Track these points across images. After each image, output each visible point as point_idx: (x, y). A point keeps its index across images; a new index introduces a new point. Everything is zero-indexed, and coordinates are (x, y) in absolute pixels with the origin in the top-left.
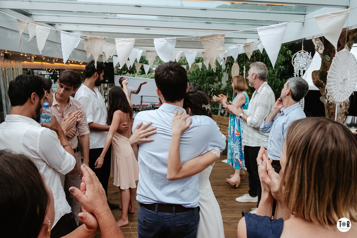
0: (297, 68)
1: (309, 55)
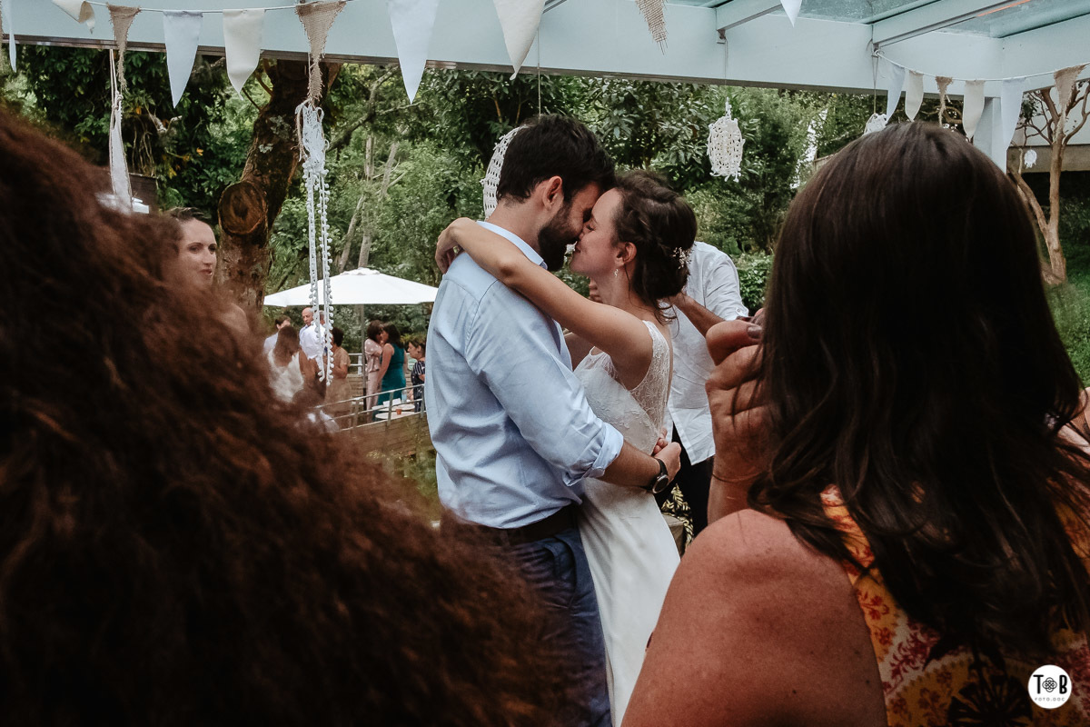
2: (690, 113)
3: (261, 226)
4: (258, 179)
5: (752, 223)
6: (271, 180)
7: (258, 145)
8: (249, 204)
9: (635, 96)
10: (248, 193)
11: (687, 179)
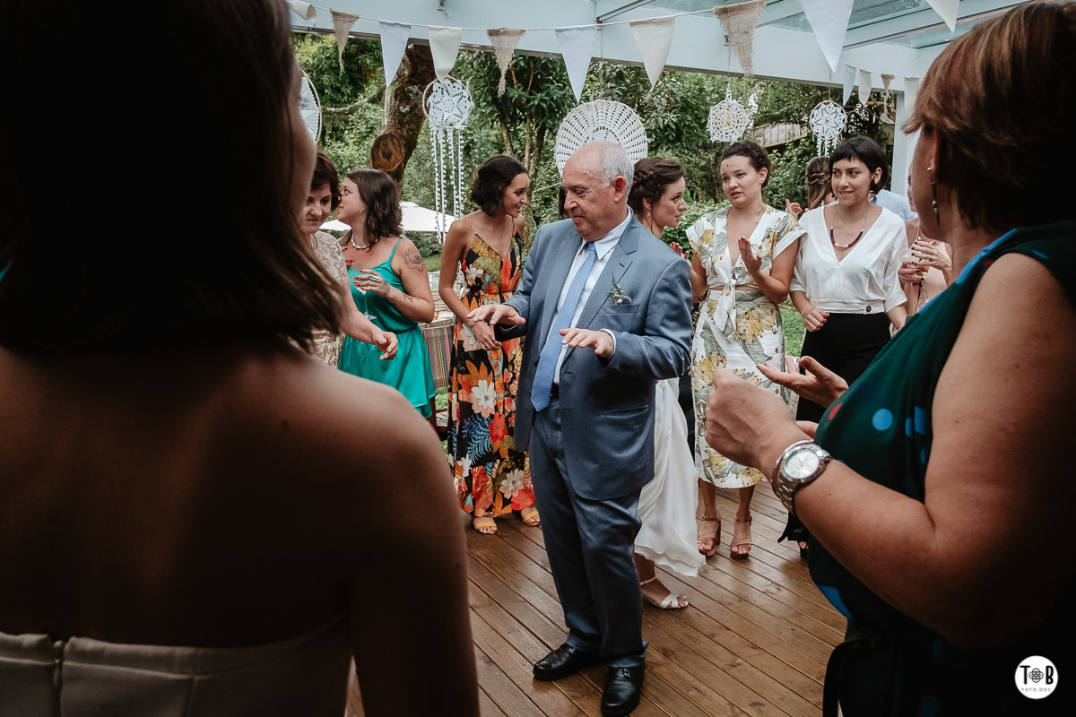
0: (438, 124)
1: (463, 88)
2: (667, 87)
3: (400, 166)
4: (399, 131)
5: (705, 177)
6: (408, 133)
7: (399, 106)
8: (393, 150)
9: (624, 72)
10: (392, 141)
11: (662, 142)
